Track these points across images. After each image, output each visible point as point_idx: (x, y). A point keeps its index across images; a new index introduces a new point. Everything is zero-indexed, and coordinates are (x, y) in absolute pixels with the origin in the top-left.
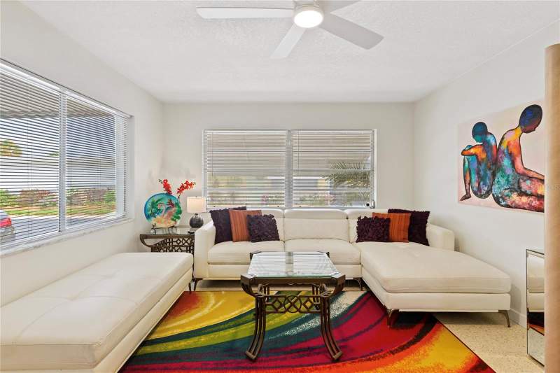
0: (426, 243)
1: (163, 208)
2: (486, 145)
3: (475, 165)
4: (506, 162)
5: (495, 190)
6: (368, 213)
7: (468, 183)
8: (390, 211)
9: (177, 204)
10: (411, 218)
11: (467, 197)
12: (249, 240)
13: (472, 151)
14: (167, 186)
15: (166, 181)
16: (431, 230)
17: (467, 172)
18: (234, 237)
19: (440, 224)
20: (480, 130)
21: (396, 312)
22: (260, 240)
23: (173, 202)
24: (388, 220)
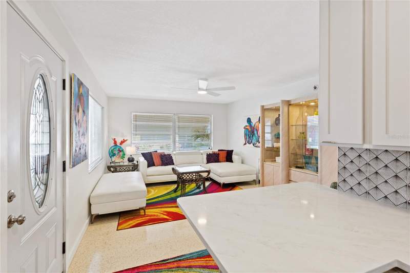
0: (232, 162)
1: (117, 152)
2: (251, 126)
3: (248, 133)
4: (256, 132)
5: (253, 142)
6: (210, 152)
7: (246, 139)
8: (219, 150)
9: (123, 150)
10: (227, 153)
11: (245, 144)
12: (162, 165)
13: (247, 127)
14: (115, 142)
15: (114, 139)
16: (234, 157)
17: (245, 135)
18: (156, 164)
19: (237, 154)
20: (249, 120)
21: (224, 184)
22: (167, 165)
23: (121, 149)
24: (219, 154)
